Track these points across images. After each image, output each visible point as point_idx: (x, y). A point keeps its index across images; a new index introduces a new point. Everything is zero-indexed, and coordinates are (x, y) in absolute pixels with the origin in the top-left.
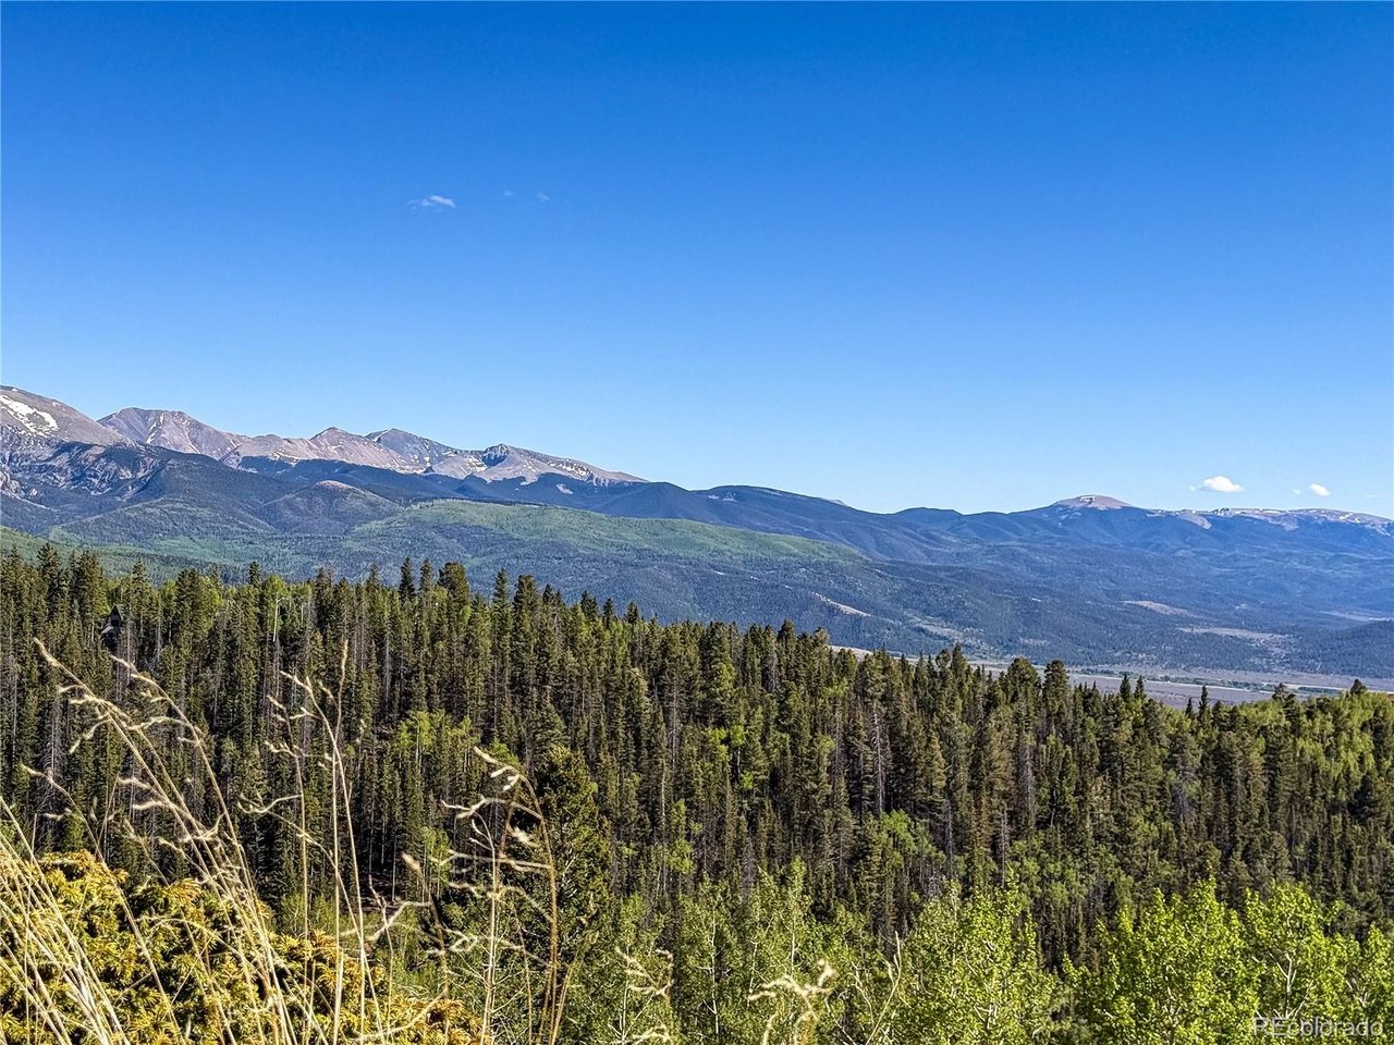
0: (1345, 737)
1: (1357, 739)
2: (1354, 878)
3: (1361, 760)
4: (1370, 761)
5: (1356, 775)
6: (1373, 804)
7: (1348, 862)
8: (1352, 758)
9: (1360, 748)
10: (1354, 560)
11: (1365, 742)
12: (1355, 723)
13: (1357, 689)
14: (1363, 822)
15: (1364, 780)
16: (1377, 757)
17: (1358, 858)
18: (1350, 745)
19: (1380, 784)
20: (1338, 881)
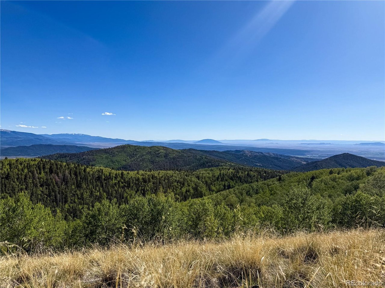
0: (4, 166)
1: (6, 166)
2: (7, 189)
3: (7, 170)
4: (9, 170)
5: (6, 172)
6: (10, 177)
7: (6, 187)
8: (6, 170)
9: (7, 168)
10: (4, 137)
11: (8, 167)
12: (6, 164)
13: (6, 158)
14: (8, 180)
15: (8, 173)
16: (10, 169)
17: (7, 186)
18: (5, 168)
19: (11, 173)
20: (4, 190)
